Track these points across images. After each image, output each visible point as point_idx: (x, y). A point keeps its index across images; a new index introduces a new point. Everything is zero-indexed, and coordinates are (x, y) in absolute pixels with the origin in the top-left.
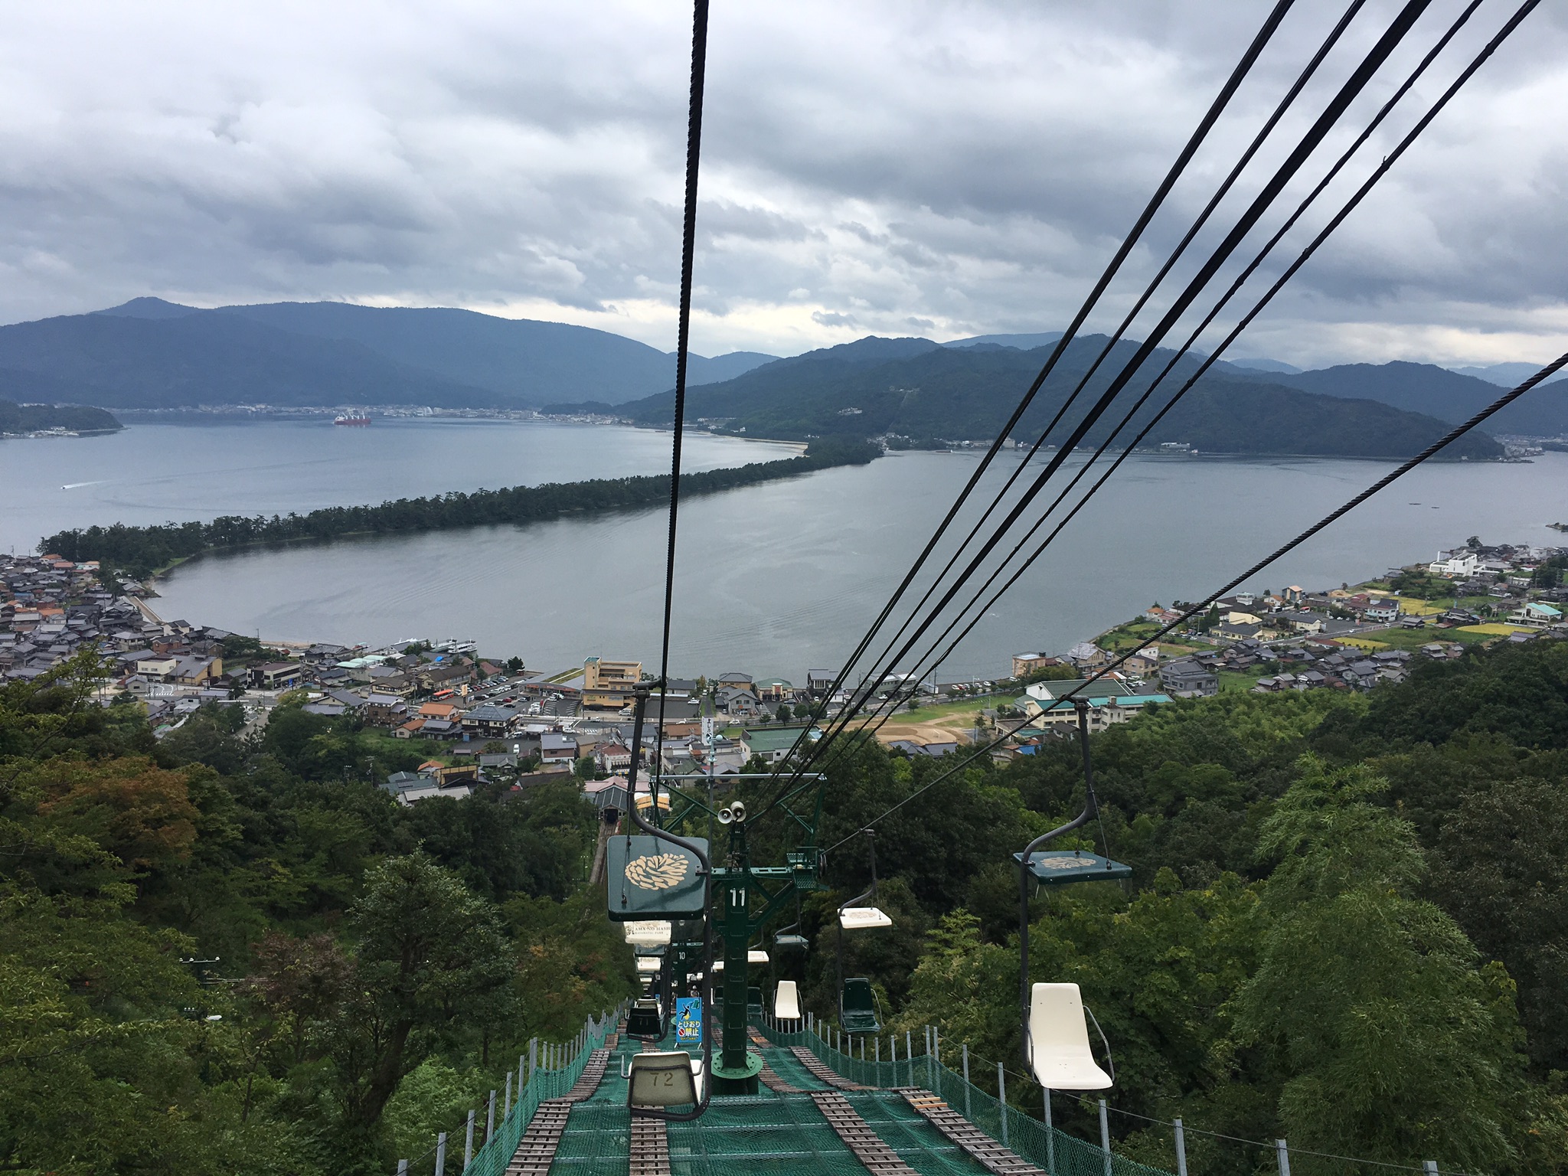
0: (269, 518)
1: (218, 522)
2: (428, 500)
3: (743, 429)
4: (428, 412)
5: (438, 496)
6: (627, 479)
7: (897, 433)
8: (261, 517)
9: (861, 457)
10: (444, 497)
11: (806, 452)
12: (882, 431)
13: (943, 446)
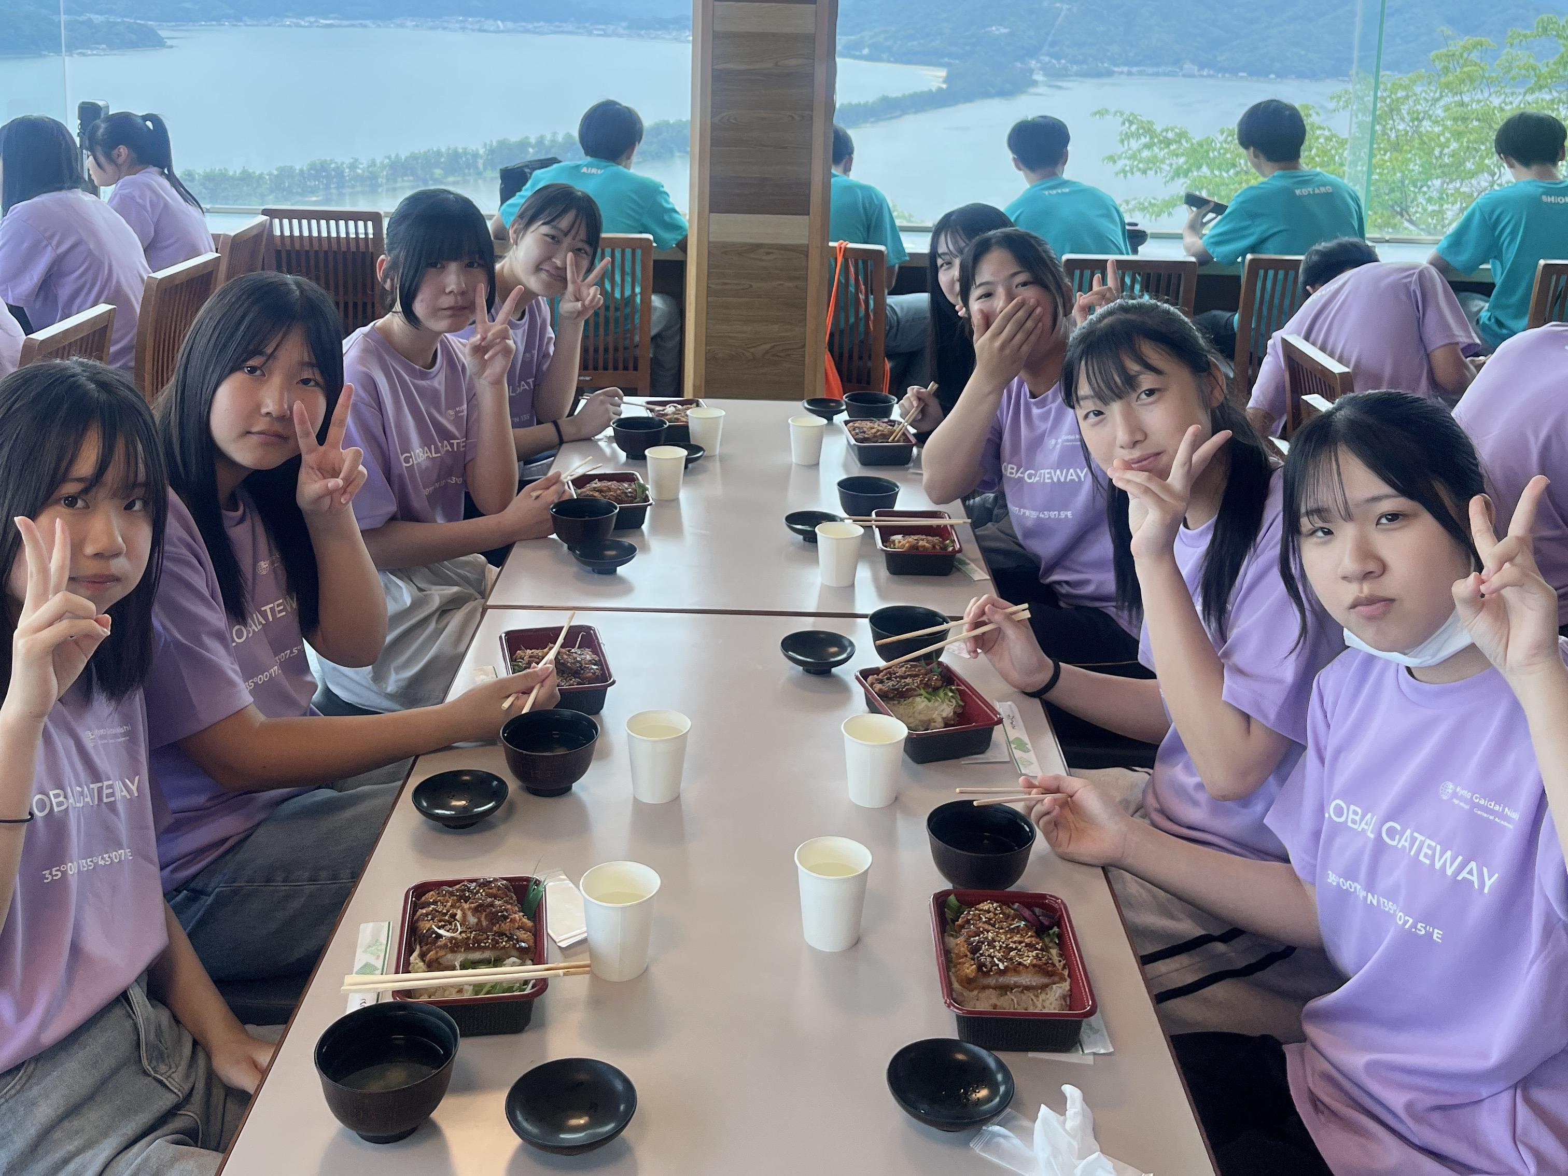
0: (364, 162)
2: (533, 140)
3: (866, 51)
4: (498, 26)
5: (542, 139)
7: (1052, 56)
8: (357, 160)
9: (1010, 87)
10: (549, 137)
11: (944, 82)
12: (1032, 53)
13: (1110, 74)
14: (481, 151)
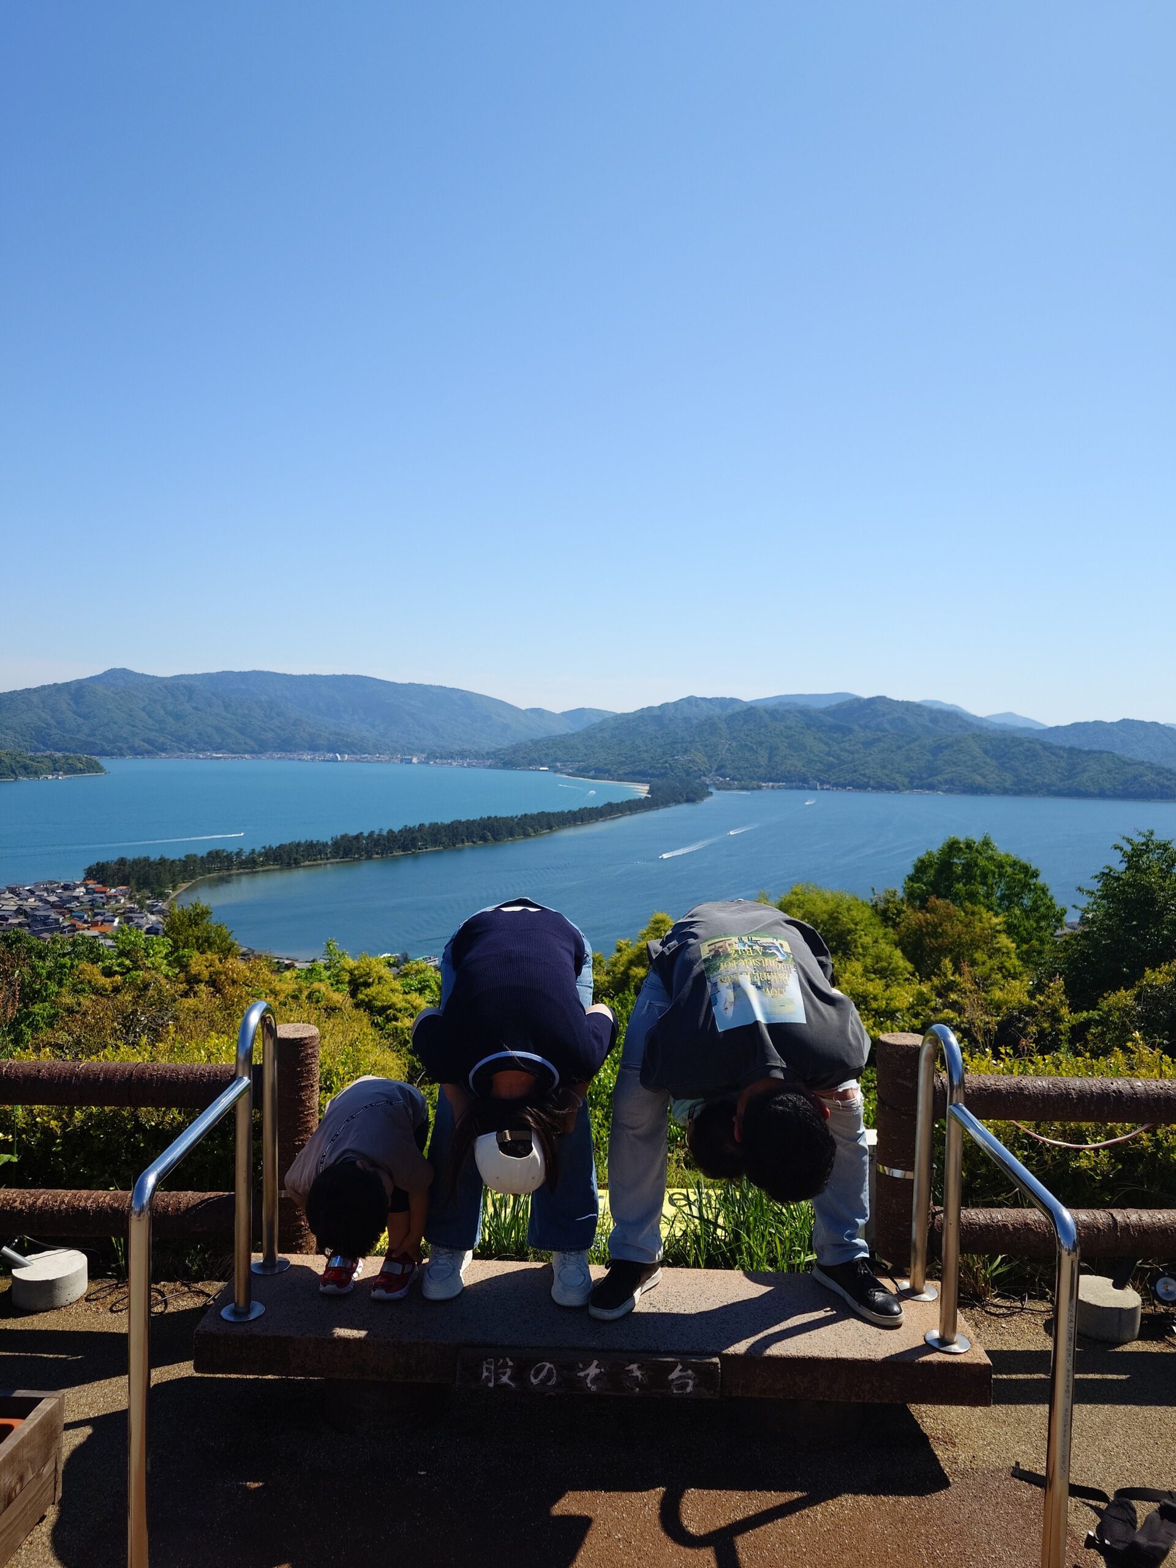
1: (210, 854)
5: (372, 833)
6: (516, 817)
7: (720, 777)
9: (693, 796)
10: (377, 832)
13: (760, 788)
14: (330, 843)
